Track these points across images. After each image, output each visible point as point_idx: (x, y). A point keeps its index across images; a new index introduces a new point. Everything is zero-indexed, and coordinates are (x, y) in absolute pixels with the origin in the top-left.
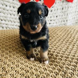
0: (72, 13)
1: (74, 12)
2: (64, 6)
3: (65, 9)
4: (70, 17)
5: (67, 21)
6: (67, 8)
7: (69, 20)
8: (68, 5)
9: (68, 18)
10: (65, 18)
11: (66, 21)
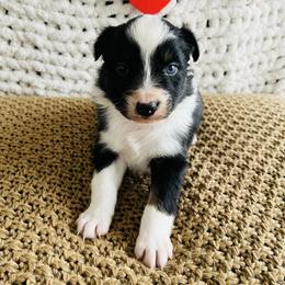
0: (248, 43)
1: (257, 40)
2: (215, 12)
3: (220, 24)
4: (242, 59)
5: (225, 73)
6: (228, 22)
7: (237, 71)
8: (229, 8)
10: (220, 63)
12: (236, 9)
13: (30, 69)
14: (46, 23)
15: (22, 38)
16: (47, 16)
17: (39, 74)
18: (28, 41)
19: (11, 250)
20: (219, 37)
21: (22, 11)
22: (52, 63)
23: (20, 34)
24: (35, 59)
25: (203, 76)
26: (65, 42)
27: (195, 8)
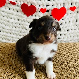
16: (29, 21)
18: (24, 28)
23: (22, 26)
24: (26, 33)
27: (72, 16)
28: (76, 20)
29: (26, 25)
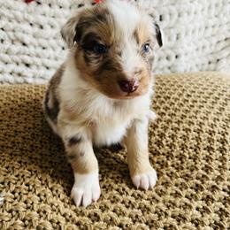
0: (193, 32)
1: (200, 29)
2: (165, 8)
3: (170, 19)
4: (189, 45)
5: (177, 57)
6: (176, 16)
7: (186, 54)
8: (177, 5)
9: (182, 48)
10: (172, 49)
11: (173, 58)
12: (182, 6)
13: (20, 61)
14: (31, 24)
15: (13, 38)
16: (32, 19)
17: (27, 65)
18: (18, 39)
19: (17, 212)
20: (170, 28)
21: (12, 16)
22: (38, 56)
23: (11, 34)
24: (24, 54)
25: (159, 59)
26: (47, 39)
27: (150, 6)
28: (161, 17)
29: (24, 32)
